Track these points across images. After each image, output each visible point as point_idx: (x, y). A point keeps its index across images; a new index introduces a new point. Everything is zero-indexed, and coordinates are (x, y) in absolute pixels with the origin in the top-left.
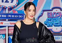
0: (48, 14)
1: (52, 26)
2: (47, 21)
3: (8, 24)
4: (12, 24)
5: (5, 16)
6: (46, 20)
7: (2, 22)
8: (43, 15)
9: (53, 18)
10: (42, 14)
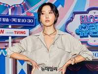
0: (82, 18)
1: (87, 37)
2: (80, 29)
3: (11, 33)
4: (18, 33)
5: (7, 20)
6: (78, 28)
7: (3, 29)
8: (74, 20)
9: (89, 24)
10: (72, 18)
